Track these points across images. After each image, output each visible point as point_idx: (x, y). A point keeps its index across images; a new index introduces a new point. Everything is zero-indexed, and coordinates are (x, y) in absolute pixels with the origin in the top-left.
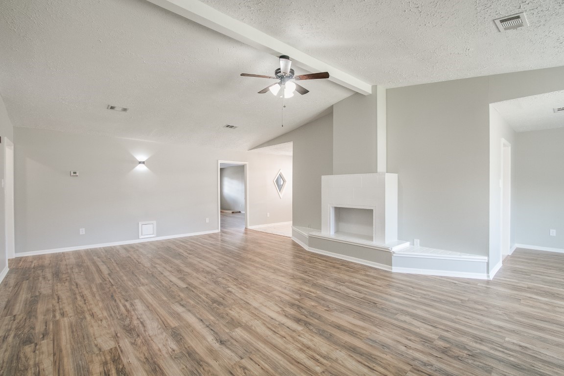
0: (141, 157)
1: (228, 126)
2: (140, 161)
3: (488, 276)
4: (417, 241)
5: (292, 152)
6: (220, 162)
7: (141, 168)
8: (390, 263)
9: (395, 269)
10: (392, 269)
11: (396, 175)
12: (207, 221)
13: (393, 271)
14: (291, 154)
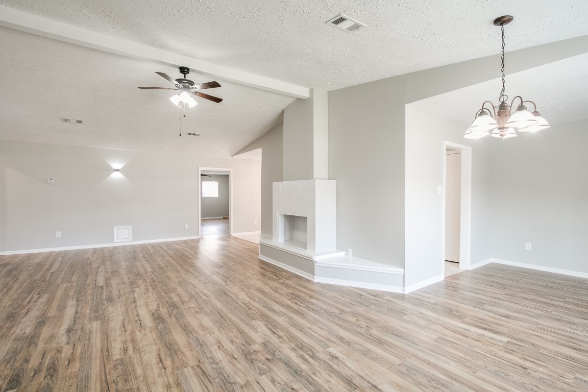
0: (117, 165)
1: (190, 134)
2: (115, 168)
3: (404, 290)
4: (351, 251)
5: (261, 156)
6: (200, 169)
7: (117, 176)
8: (312, 272)
9: (317, 279)
10: (314, 278)
11: (334, 182)
12: (187, 226)
13: (315, 281)
14: (261, 159)
